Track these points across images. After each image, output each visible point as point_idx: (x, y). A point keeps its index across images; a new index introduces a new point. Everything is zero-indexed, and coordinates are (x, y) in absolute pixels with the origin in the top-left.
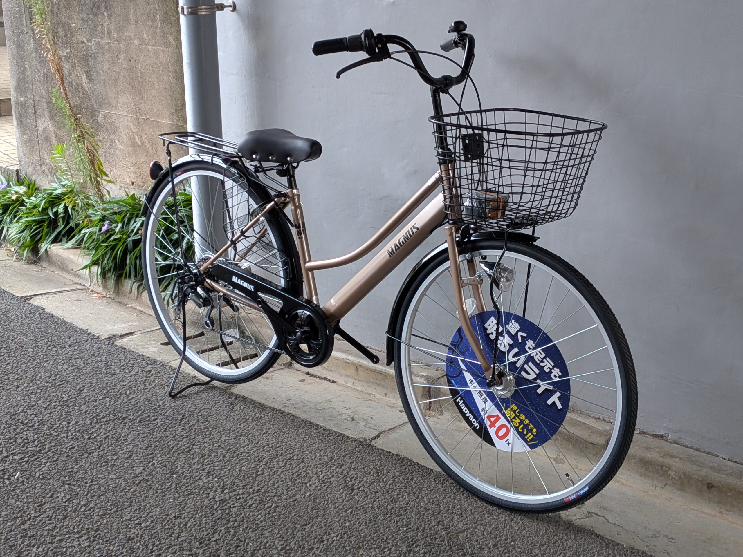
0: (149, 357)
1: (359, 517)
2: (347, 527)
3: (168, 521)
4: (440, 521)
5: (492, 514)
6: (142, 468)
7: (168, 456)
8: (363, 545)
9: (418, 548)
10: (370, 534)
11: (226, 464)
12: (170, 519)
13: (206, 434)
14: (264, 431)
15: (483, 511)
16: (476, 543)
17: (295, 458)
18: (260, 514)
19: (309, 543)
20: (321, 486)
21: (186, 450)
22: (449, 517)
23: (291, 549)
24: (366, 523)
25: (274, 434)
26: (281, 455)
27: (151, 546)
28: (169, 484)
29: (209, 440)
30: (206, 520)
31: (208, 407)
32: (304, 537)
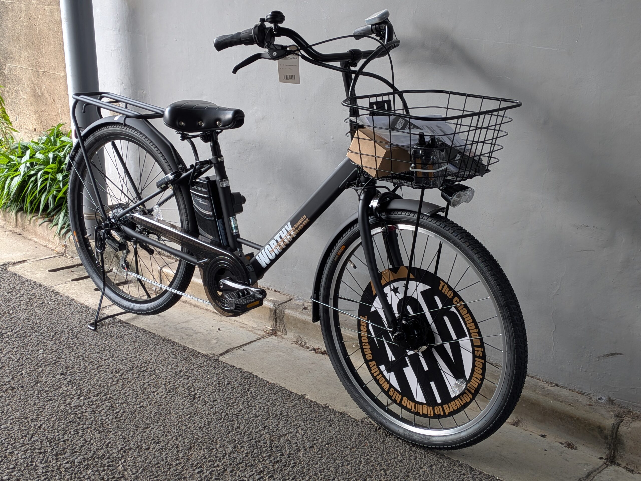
0: (35, 282)
1: (195, 422)
2: (183, 430)
3: (25, 423)
4: (266, 426)
5: (314, 420)
6: (11, 377)
7: (36, 367)
8: (194, 446)
9: (242, 449)
10: (202, 437)
11: (86, 375)
12: (28, 422)
13: (73, 349)
14: (125, 347)
15: (307, 418)
16: (295, 445)
17: (149, 370)
18: (108, 418)
19: (147, 444)
20: (167, 394)
21: (53, 363)
22: (275, 423)
23: (130, 449)
24: (200, 427)
25: (133, 349)
26: (136, 368)
27: (7, 445)
28: (32, 391)
29: (75, 354)
30: (59, 423)
31: (79, 326)
32: (143, 439)
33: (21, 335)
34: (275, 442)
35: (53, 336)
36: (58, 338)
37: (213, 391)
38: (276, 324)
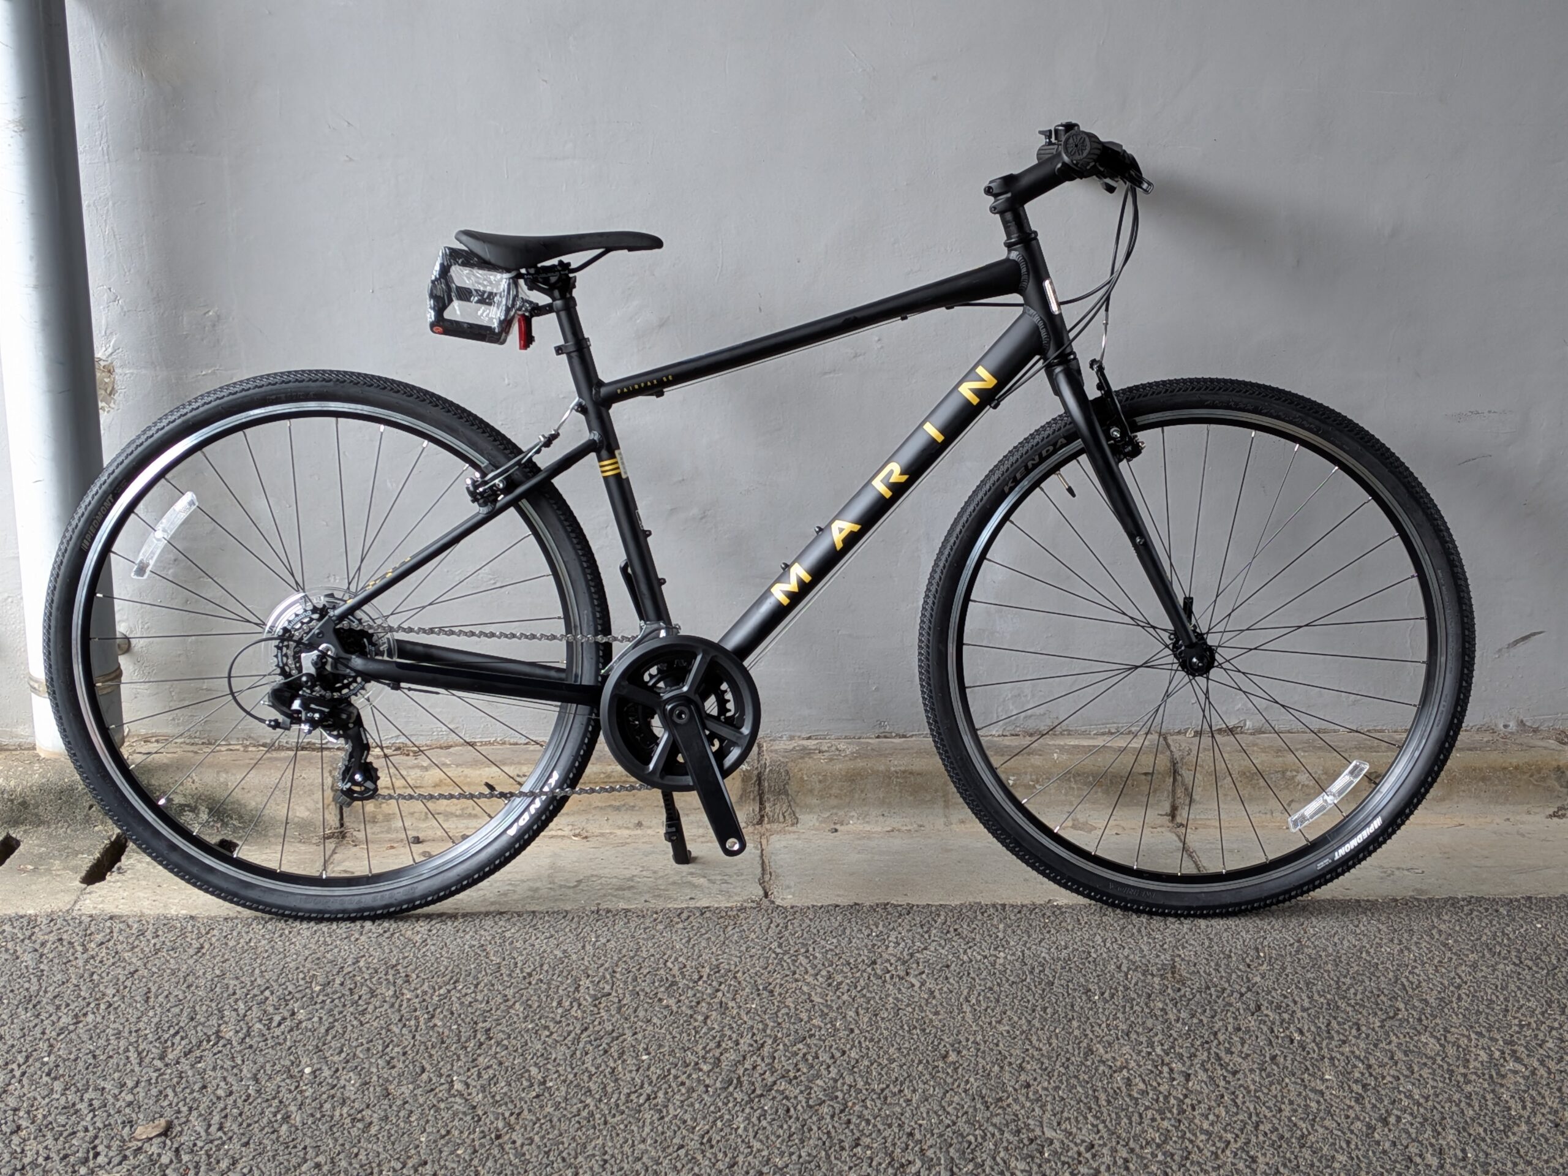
33: (271, 1020)
34: (1189, 983)
35: (352, 994)
36: (372, 993)
37: (905, 953)
38: (762, 807)
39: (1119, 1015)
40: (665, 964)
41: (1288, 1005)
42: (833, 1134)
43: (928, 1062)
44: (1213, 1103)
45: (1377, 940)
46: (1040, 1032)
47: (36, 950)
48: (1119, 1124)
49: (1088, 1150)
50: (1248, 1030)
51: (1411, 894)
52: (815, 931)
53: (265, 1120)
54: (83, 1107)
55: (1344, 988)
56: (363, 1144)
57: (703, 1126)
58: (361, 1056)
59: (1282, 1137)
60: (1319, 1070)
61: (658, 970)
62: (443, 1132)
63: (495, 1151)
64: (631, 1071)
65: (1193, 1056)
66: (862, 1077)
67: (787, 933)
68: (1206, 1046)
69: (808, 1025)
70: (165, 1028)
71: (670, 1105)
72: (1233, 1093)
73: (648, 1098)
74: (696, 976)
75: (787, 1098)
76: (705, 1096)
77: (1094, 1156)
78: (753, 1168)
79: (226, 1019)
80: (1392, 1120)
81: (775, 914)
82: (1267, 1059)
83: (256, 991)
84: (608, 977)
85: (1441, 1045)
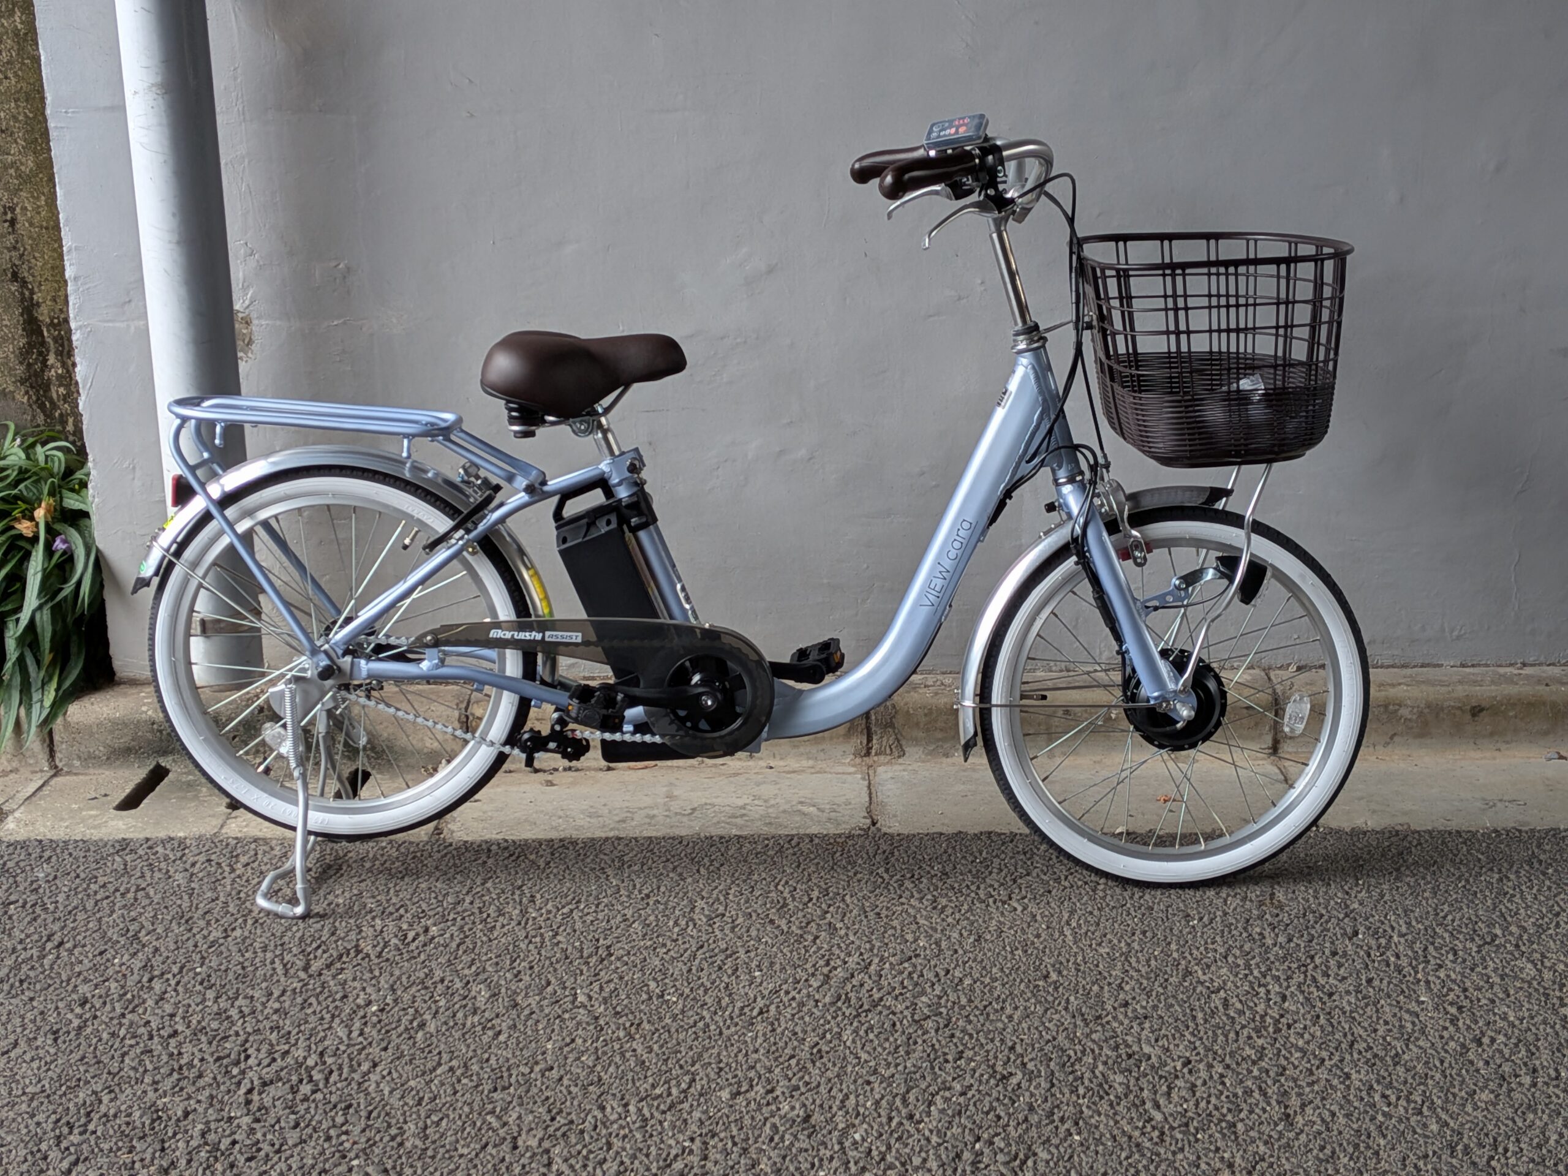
33: (405, 936)
34: (1287, 909)
35: (481, 912)
36: (501, 913)
37: (1008, 879)
38: (869, 740)
39: (1218, 939)
40: (776, 887)
41: (1385, 931)
42: (937, 1047)
43: (1029, 981)
44: (1308, 1023)
45: (1476, 869)
46: (1139, 955)
47: (186, 870)
48: (1216, 1041)
49: (1185, 1065)
50: (1345, 954)
51: (1513, 825)
52: (920, 857)
53: (402, 1028)
54: (234, 1012)
55: (1442, 914)
56: (493, 1050)
57: (812, 1038)
58: (490, 969)
59: (1376, 1056)
60: (1415, 992)
61: (769, 892)
62: (568, 1040)
63: (617, 1059)
64: (744, 987)
65: (1289, 978)
66: (966, 994)
67: (893, 859)
68: (1303, 969)
69: (913, 946)
70: (308, 942)
71: (782, 1018)
72: (1329, 1013)
73: (761, 1013)
74: (806, 899)
75: (894, 1013)
76: (815, 1010)
77: (1190, 1072)
78: (861, 1077)
79: (363, 934)
80: (1486, 1040)
81: (882, 841)
82: (1364, 982)
83: (391, 909)
84: (722, 898)
85: (1537, 970)
